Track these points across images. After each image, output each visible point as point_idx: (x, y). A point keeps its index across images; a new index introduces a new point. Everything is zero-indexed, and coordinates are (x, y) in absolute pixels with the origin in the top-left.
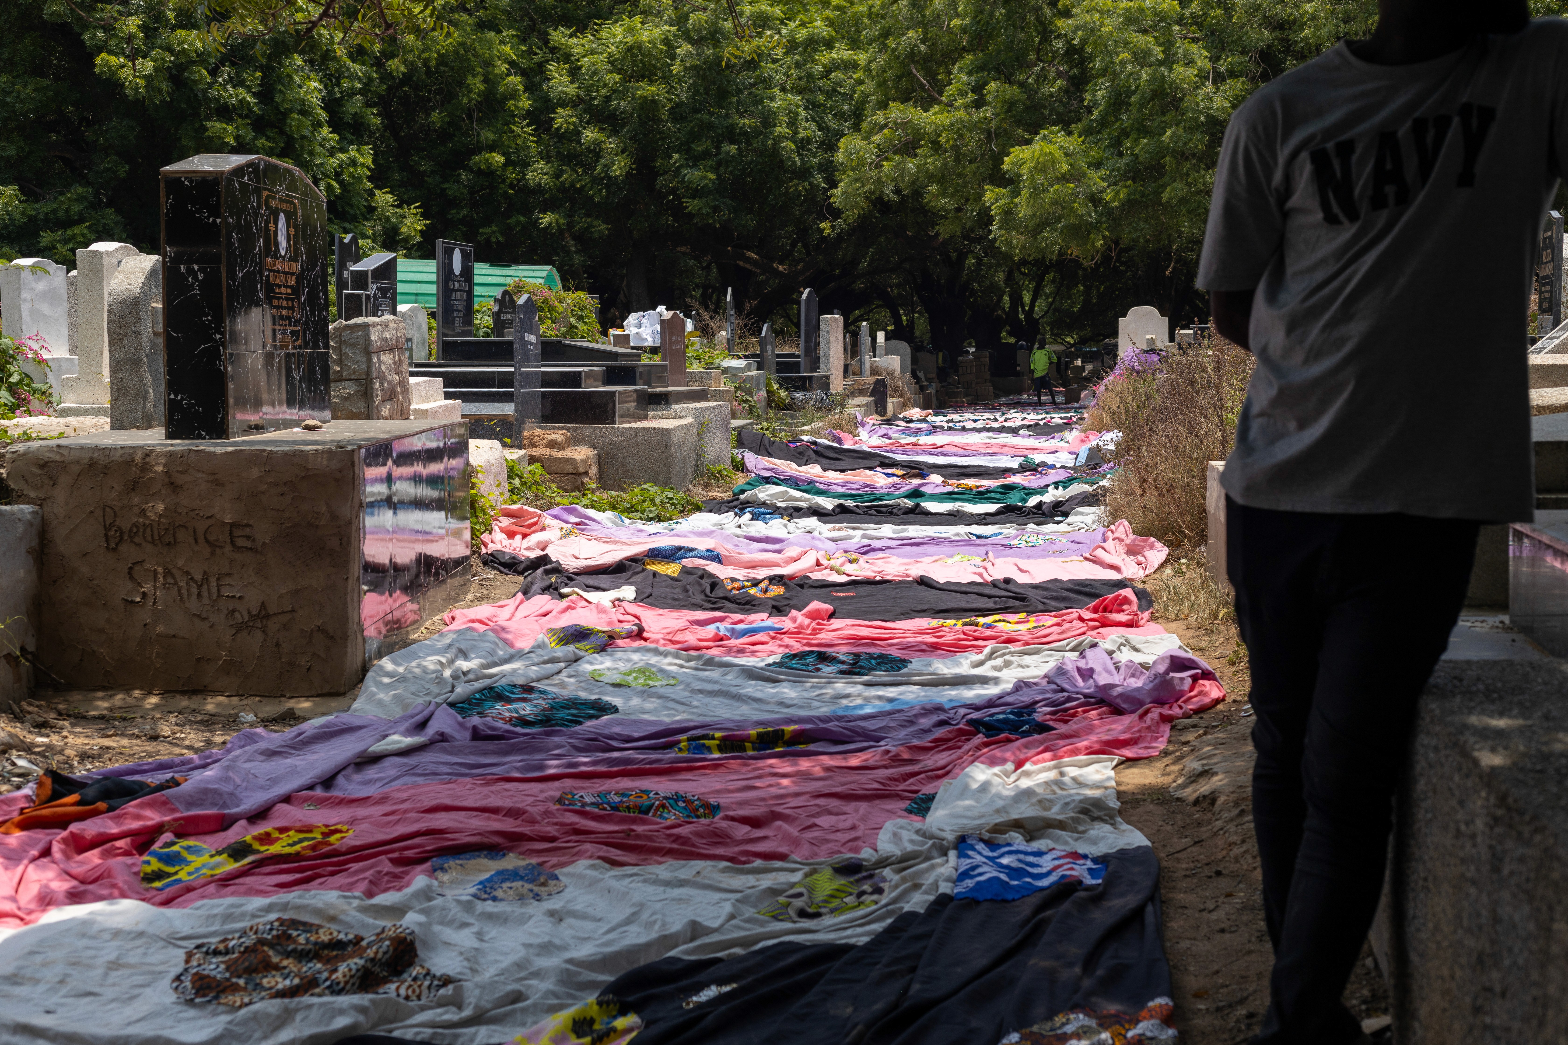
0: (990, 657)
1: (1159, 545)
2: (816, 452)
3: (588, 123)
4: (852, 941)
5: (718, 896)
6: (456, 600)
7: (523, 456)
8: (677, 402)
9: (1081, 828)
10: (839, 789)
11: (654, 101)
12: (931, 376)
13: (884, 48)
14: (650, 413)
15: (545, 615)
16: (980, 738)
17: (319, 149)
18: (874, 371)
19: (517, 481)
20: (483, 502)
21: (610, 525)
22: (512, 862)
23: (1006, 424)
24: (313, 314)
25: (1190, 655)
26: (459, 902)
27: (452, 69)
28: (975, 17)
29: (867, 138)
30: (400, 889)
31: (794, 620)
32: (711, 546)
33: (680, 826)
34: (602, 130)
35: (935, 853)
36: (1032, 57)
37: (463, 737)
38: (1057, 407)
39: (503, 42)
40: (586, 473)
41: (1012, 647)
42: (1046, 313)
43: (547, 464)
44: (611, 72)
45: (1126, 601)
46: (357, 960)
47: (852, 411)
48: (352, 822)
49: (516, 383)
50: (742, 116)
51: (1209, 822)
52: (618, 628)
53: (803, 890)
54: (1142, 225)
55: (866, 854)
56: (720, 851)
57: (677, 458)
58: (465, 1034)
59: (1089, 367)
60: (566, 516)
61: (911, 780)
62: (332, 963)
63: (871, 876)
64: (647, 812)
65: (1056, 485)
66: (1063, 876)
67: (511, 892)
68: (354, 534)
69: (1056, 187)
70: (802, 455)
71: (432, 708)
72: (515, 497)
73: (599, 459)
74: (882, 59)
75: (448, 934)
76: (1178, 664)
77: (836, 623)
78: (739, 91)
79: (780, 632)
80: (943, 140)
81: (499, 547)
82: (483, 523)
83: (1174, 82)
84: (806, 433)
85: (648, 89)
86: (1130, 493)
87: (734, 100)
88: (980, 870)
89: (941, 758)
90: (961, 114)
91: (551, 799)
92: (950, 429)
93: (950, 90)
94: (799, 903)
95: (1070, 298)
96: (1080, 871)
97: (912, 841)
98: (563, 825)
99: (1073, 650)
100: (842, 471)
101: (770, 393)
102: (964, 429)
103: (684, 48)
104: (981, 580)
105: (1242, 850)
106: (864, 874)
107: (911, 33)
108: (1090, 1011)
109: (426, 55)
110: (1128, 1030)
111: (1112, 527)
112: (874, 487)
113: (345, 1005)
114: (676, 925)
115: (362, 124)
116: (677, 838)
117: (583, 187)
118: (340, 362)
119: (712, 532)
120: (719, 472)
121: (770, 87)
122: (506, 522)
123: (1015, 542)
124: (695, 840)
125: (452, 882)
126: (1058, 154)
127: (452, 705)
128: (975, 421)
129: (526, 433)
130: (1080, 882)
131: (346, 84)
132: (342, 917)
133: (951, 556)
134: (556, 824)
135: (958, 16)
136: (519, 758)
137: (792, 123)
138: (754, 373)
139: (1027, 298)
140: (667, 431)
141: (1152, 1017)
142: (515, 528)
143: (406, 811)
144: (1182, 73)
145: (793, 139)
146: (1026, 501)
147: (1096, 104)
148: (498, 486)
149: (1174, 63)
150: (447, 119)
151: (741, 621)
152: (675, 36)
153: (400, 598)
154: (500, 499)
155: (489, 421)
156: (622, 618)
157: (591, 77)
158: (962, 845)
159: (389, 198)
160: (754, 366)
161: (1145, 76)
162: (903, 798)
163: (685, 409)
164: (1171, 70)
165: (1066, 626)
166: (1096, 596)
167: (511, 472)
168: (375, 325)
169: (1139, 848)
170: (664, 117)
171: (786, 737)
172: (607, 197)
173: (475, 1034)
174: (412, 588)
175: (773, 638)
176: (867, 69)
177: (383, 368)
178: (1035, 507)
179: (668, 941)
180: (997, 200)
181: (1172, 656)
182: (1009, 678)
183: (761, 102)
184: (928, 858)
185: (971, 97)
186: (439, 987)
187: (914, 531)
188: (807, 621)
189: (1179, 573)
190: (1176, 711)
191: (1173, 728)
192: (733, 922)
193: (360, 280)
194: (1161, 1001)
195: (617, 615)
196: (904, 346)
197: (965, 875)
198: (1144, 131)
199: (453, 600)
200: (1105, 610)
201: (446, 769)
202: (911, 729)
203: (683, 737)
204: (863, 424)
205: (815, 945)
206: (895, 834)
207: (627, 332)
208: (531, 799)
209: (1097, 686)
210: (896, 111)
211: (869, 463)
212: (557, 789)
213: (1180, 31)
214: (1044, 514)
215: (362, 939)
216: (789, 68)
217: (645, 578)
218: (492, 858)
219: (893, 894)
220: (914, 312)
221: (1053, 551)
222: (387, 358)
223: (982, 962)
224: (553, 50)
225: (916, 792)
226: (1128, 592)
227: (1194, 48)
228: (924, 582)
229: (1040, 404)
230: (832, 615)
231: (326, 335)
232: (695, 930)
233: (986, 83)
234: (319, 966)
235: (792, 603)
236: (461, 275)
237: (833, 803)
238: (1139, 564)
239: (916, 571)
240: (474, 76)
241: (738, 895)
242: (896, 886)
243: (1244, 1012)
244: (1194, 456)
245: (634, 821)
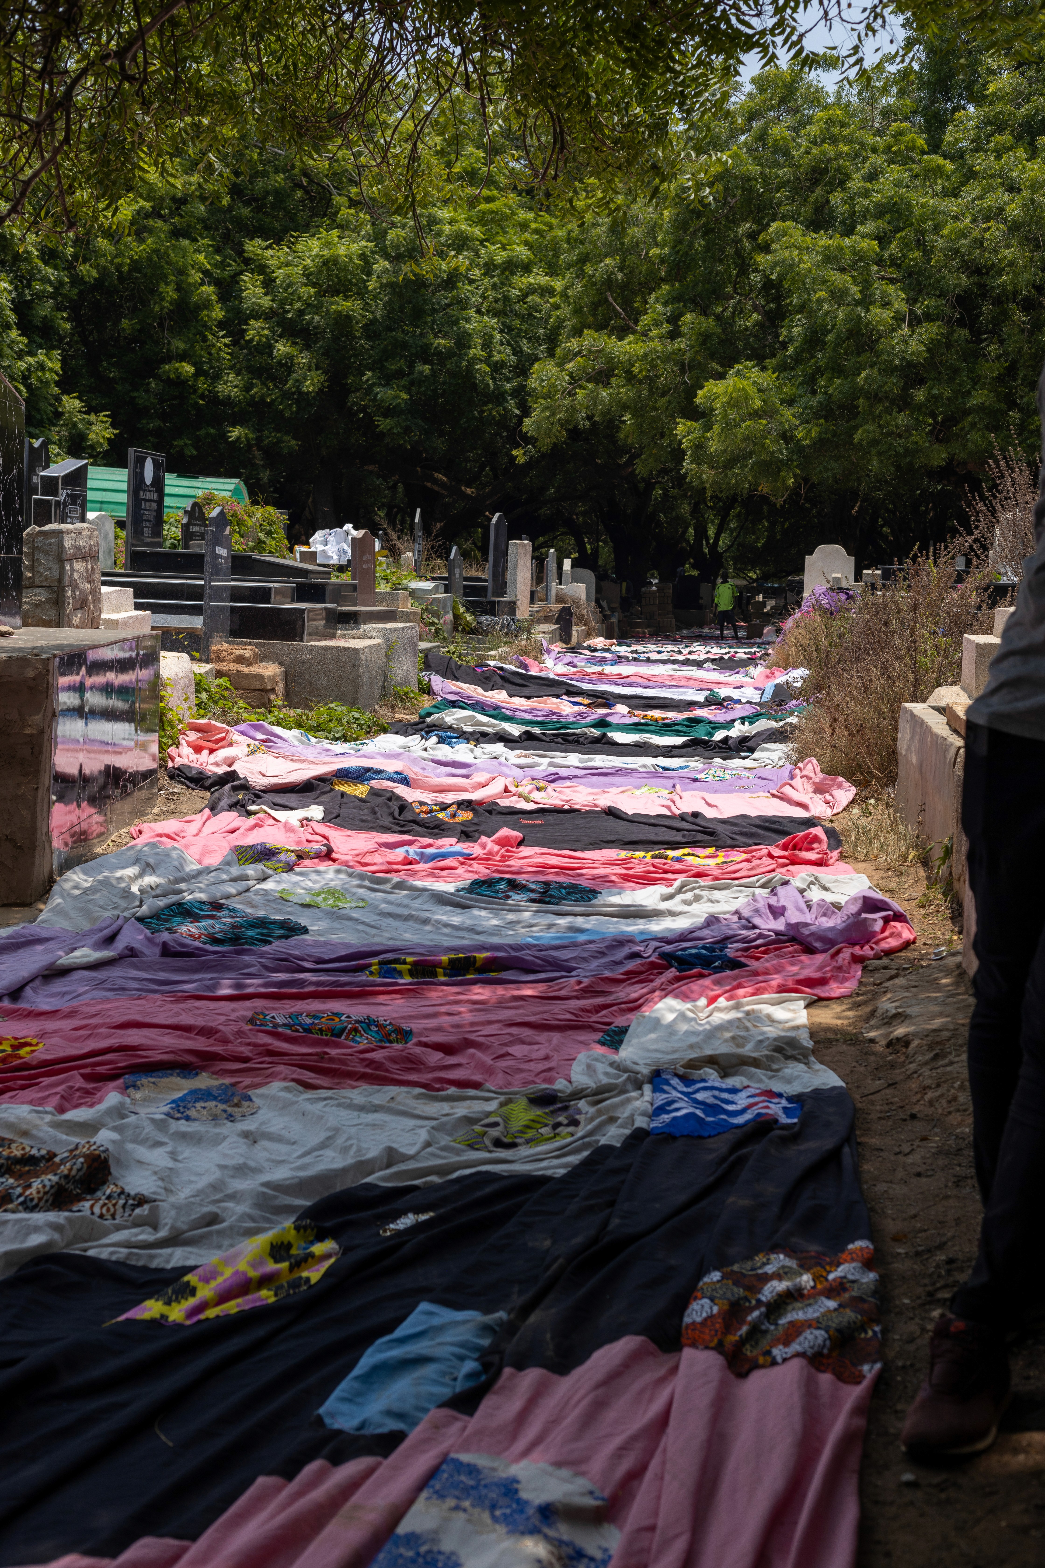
0: (680, 891)
1: (847, 784)
2: (502, 678)
3: (281, 336)
4: (549, 1173)
5: (412, 1122)
6: (142, 813)
7: (211, 670)
8: (365, 622)
9: (775, 1067)
10: (532, 1019)
11: (348, 317)
12: (614, 605)
13: (581, 274)
14: (339, 632)
15: (233, 832)
16: (672, 973)
17: (8, 351)
18: (560, 599)
19: (204, 696)
20: (170, 715)
21: (296, 743)
22: (204, 1081)
23: (691, 657)
24: (8, 519)
25: (879, 895)
26: (153, 1121)
27: (145, 275)
28: (674, 248)
29: (561, 365)
30: (92, 1105)
31: (484, 846)
32: (399, 768)
33: (373, 1050)
34: (294, 343)
35: (629, 1087)
36: (729, 289)
37: (152, 953)
38: (740, 642)
39: (198, 251)
40: (273, 690)
41: (702, 882)
42: (730, 547)
43: (237, 680)
44: (306, 285)
45: (816, 839)
46: (50, 1176)
47: (538, 637)
48: (42, 1035)
49: (206, 597)
50: (436, 336)
51: (903, 1064)
52: (307, 847)
53: (498, 1119)
54: (833, 464)
55: (560, 1085)
56: (413, 1077)
57: (365, 679)
58: (160, 1255)
59: (771, 603)
60: (252, 732)
61: (604, 1012)
62: (25, 1179)
63: (566, 1108)
64: (339, 1035)
65: (743, 720)
66: (759, 1115)
67: (205, 1112)
68: (46, 743)
69: (748, 423)
70: (489, 680)
71: (120, 922)
72: (202, 712)
73: (286, 676)
74: (579, 287)
75: (142, 1152)
76: (870, 905)
77: (525, 851)
78: (434, 311)
79: (469, 858)
80: (636, 370)
81: (185, 761)
82: (169, 737)
83: (870, 323)
84: (493, 658)
85: (342, 305)
86: (819, 731)
87: (429, 319)
88: (676, 1105)
89: (635, 991)
90: (656, 344)
91: (243, 1019)
92: (635, 659)
93: (645, 320)
94: (495, 1132)
95: (754, 533)
96: (776, 1109)
97: (607, 1074)
98: (255, 1045)
99: (762, 886)
100: (528, 698)
101: (456, 617)
102: (648, 660)
103: (381, 265)
104: (668, 813)
105: (937, 1094)
106: (559, 1105)
107: (608, 261)
108: (791, 1252)
109: (119, 260)
110: (829, 1272)
111: (801, 765)
112: (560, 715)
113: (40, 1223)
114: (373, 1152)
115: (52, 327)
116: (371, 1063)
117: (273, 401)
118: (32, 568)
119: (399, 754)
120: (406, 694)
121: (465, 309)
122: (193, 736)
123: (701, 776)
124: (389, 1065)
125: (144, 1100)
126: (752, 390)
127: (140, 920)
128: (659, 652)
129: (214, 647)
130: (776, 1121)
131: (37, 286)
132: (34, 1132)
133: (638, 788)
134: (249, 1044)
135: (657, 245)
136: (210, 976)
137: (487, 345)
138: (441, 596)
139: (711, 532)
140: (356, 651)
141: (853, 1260)
142: (202, 743)
143: (96, 1026)
144: (879, 315)
145: (487, 361)
146: (712, 735)
147: (791, 340)
148: (186, 700)
149: (871, 303)
150: (138, 327)
151: (430, 846)
152: (373, 252)
153: (88, 810)
154: (187, 713)
155: (178, 633)
156: (310, 837)
157: (286, 290)
158: (657, 1080)
159: (77, 403)
160: (442, 588)
161: (841, 315)
162: (595, 1030)
163: (374, 629)
164: (868, 310)
165: (756, 862)
166: (786, 833)
167: (199, 687)
168: (69, 532)
169: (834, 1088)
170: (358, 334)
171: (478, 964)
172: (297, 412)
173: (171, 1255)
174: (98, 800)
175: (462, 864)
176: (564, 295)
177: (76, 576)
178: (721, 741)
179: (364, 1167)
180: (688, 434)
181: (865, 898)
182: (699, 913)
183: (456, 323)
184: (623, 1092)
185: (666, 327)
186: (134, 1207)
187: (600, 761)
188: (496, 848)
189: (866, 813)
190: (867, 951)
191: (864, 968)
192: (429, 1150)
193: (50, 485)
194: (860, 1244)
195: (306, 835)
196: (589, 574)
197: (660, 1110)
198: (838, 370)
199: (139, 813)
200: (795, 848)
201: (135, 985)
202: (603, 960)
203: (375, 960)
204: (549, 652)
205: (512, 1176)
206: (589, 1066)
207: (313, 549)
208: (223, 1018)
209: (788, 925)
210: (590, 339)
211: (555, 691)
212: (248, 1009)
213: (878, 272)
214: (730, 749)
215: (55, 1155)
216: (486, 289)
217: (333, 799)
218: (184, 1077)
219: (590, 1127)
220: (598, 540)
221: (738, 786)
222: (79, 566)
223: (682, 1198)
224: (247, 261)
225: (609, 1024)
226: (818, 831)
227: (891, 289)
228: (611, 813)
229: (722, 637)
230: (521, 843)
231: (20, 540)
232: (392, 1156)
233: (682, 315)
234: (11, 1181)
235: (481, 828)
236: (152, 485)
237: (526, 1032)
238: (827, 803)
239: (604, 801)
240: (167, 284)
241: (434, 1123)
242: (592, 1119)
243: (943, 1257)
244: (886, 697)
245: (327, 1044)
